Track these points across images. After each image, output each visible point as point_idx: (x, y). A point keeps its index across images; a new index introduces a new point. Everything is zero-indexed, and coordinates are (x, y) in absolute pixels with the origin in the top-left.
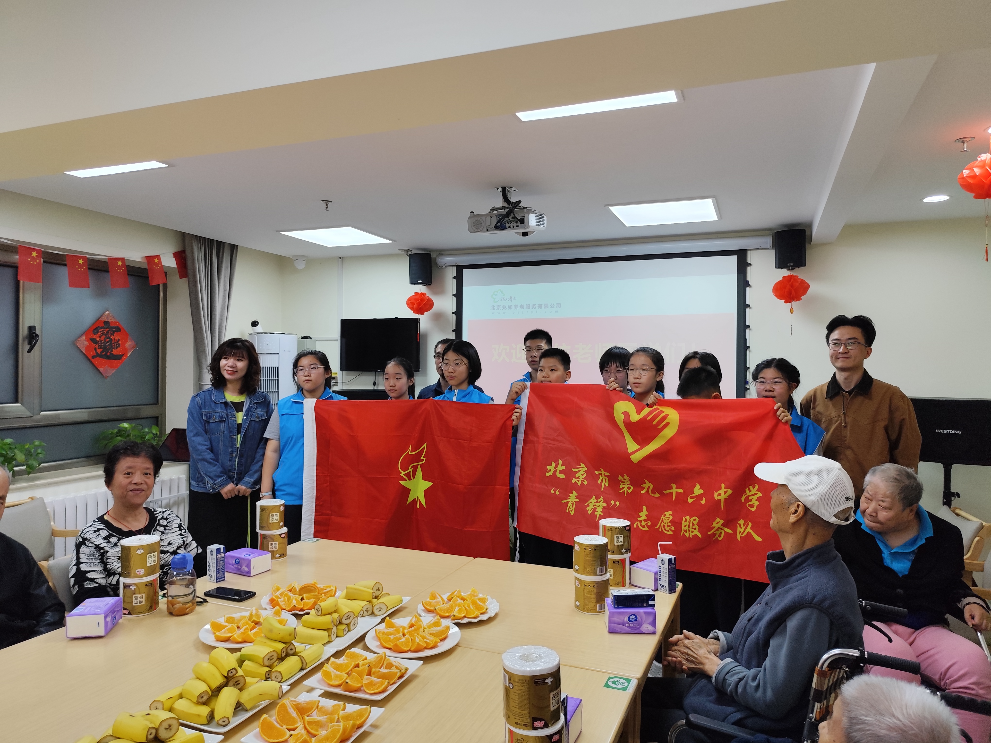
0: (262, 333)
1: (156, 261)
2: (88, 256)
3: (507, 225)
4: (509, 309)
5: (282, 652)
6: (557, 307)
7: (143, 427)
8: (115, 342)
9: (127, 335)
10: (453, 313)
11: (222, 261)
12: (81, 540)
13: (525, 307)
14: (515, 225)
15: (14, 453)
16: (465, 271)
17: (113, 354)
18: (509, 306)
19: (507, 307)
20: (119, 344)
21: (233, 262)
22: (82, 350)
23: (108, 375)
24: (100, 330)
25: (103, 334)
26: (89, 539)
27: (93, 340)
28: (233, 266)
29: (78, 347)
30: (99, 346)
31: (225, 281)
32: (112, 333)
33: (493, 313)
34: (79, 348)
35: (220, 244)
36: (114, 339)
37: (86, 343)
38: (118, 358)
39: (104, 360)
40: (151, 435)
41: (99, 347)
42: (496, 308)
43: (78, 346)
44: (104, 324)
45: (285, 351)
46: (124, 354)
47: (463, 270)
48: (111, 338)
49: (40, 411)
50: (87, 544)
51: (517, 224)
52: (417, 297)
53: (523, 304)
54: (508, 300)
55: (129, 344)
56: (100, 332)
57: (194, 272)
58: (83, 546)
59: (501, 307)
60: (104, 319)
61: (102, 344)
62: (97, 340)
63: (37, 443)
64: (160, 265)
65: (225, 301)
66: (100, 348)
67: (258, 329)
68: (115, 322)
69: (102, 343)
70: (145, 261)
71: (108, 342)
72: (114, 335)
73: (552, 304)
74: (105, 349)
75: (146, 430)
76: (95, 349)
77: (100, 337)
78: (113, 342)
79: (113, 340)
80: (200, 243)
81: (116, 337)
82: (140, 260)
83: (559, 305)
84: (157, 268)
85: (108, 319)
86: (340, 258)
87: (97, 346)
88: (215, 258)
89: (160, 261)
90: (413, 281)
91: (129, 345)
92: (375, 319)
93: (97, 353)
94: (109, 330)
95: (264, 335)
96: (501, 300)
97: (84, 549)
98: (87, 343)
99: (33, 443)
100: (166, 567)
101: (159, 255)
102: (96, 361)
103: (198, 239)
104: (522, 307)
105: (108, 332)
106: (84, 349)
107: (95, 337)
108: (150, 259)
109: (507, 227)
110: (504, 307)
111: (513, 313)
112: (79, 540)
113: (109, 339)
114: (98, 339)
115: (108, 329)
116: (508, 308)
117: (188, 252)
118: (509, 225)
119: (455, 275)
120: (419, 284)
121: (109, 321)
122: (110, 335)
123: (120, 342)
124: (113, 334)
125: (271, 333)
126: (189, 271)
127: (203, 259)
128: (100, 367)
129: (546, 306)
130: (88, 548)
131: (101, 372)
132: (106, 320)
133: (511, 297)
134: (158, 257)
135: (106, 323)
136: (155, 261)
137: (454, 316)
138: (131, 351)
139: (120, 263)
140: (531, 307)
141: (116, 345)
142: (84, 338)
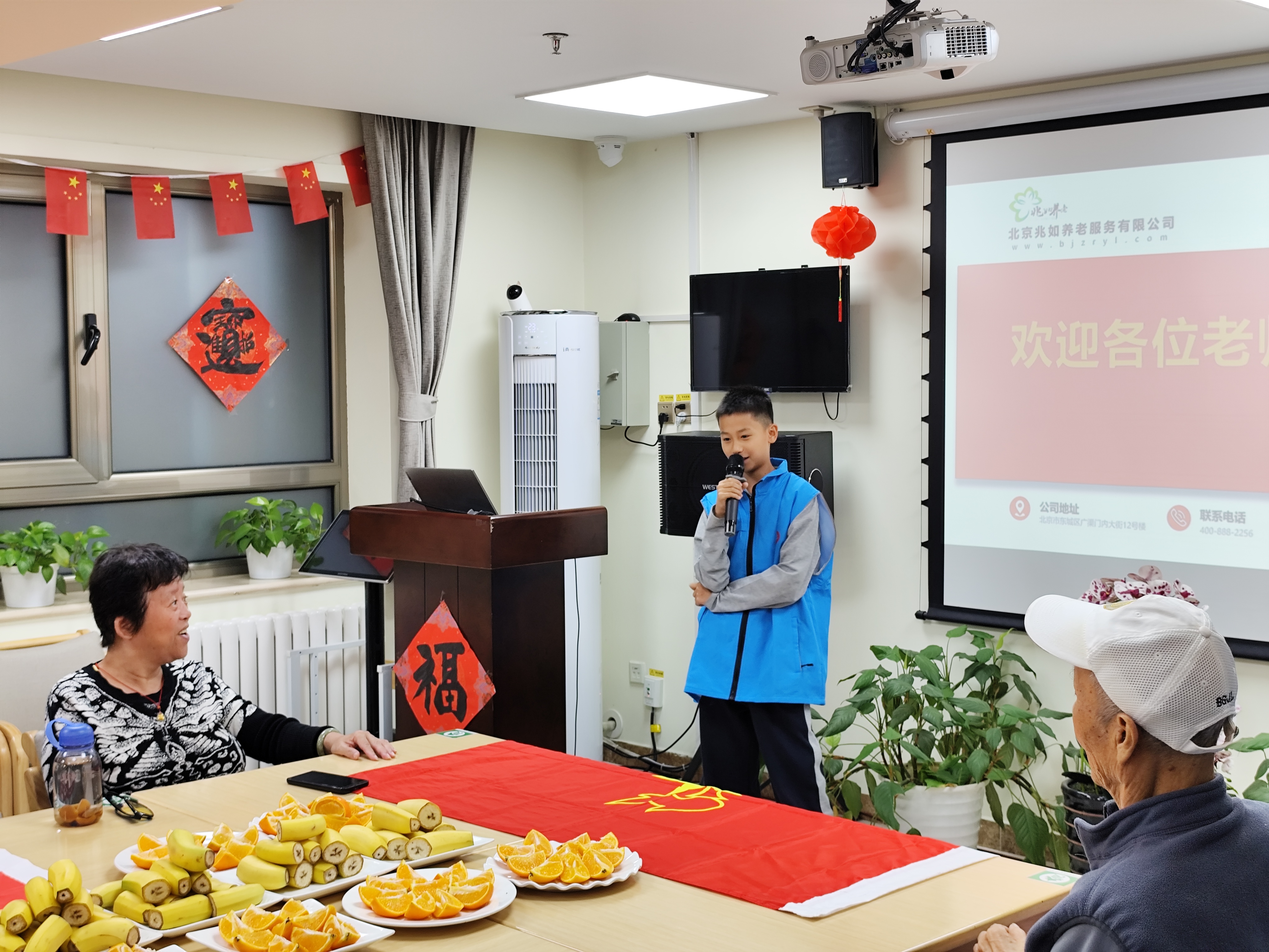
0: (524, 313)
1: (306, 173)
2: (171, 177)
3: (879, 62)
4: (1051, 234)
5: (181, 885)
6: (1165, 226)
7: (295, 504)
8: (245, 340)
9: (267, 324)
10: (925, 250)
11: (440, 163)
12: (56, 700)
13: (1088, 230)
14: (894, 60)
15: (50, 549)
16: (951, 148)
17: (240, 362)
18: (1051, 228)
19: (1047, 231)
20: (252, 343)
21: (466, 163)
22: (182, 356)
23: (232, 405)
24: (215, 317)
25: (221, 324)
26: (67, 698)
27: (202, 337)
28: (464, 171)
29: (173, 349)
30: (213, 347)
31: (448, 204)
32: (237, 320)
33: (1015, 248)
34: (176, 353)
35: (435, 129)
36: (243, 333)
37: (190, 343)
38: (252, 369)
39: (223, 375)
40: (308, 521)
41: (215, 350)
42: (1020, 233)
43: (176, 349)
44: (223, 304)
45: (567, 349)
46: (262, 363)
47: (948, 145)
48: (237, 330)
49: (111, 473)
50: (66, 707)
51: (898, 59)
52: (835, 218)
53: (1083, 223)
54: (1049, 213)
55: (271, 342)
56: (215, 320)
57: (381, 191)
58: (60, 710)
59: (1034, 231)
60: (222, 293)
61: (220, 344)
62: (210, 337)
63: (96, 530)
64: (313, 182)
65: (449, 248)
66: (217, 352)
67: (521, 302)
68: (243, 300)
69: (220, 342)
70: (283, 176)
71: (230, 339)
72: (243, 325)
73: (1153, 220)
74: (225, 354)
75: (301, 511)
76: (207, 353)
77: (215, 330)
78: (240, 339)
79: (241, 335)
80: (391, 130)
81: (246, 328)
82: (273, 175)
83: (1169, 222)
84: (309, 188)
85: (229, 295)
86: (692, 135)
87: (210, 347)
88: (425, 157)
89: (313, 174)
90: (829, 182)
91: (272, 344)
92: (762, 272)
93: (210, 361)
94: (232, 316)
95: (528, 316)
96: (1033, 214)
97: (62, 715)
98: (192, 342)
99: (87, 532)
100: (199, 759)
101: (311, 162)
102: (208, 377)
103: (387, 121)
104: (1081, 229)
105: (229, 320)
106: (187, 353)
107: (205, 330)
108: (292, 171)
109: (879, 67)
110: (1040, 232)
111: (1062, 244)
112: (53, 699)
113: (232, 334)
114: (211, 335)
115: (230, 315)
116: (1047, 234)
117: (368, 152)
118: (882, 61)
119: (928, 159)
120: (841, 185)
121: (231, 297)
122: (233, 326)
123: (254, 339)
124: (239, 324)
125: (542, 312)
126: (372, 189)
127: (397, 162)
128: (217, 389)
129: (1139, 224)
130: (67, 713)
131: (220, 397)
132: (226, 297)
133: (1056, 206)
134: (309, 165)
135: (226, 301)
136: (303, 174)
137: (927, 257)
138: (275, 356)
139: (233, 185)
140: (1102, 230)
141: (247, 344)
142: (185, 332)
